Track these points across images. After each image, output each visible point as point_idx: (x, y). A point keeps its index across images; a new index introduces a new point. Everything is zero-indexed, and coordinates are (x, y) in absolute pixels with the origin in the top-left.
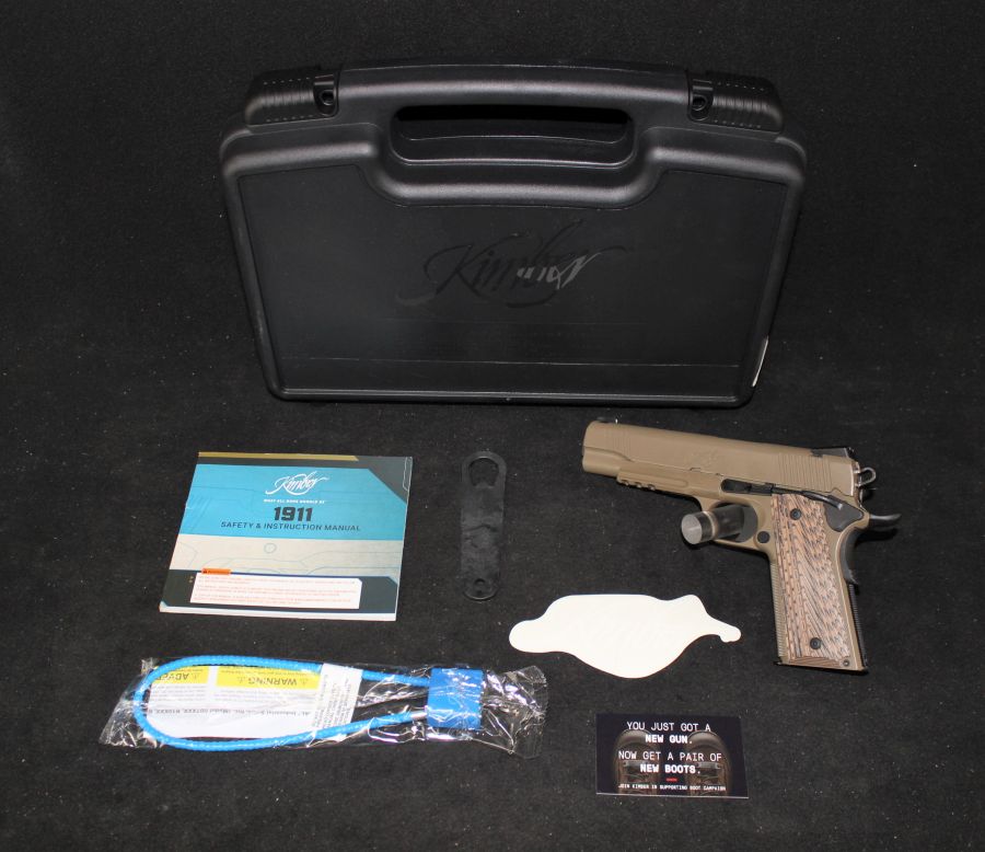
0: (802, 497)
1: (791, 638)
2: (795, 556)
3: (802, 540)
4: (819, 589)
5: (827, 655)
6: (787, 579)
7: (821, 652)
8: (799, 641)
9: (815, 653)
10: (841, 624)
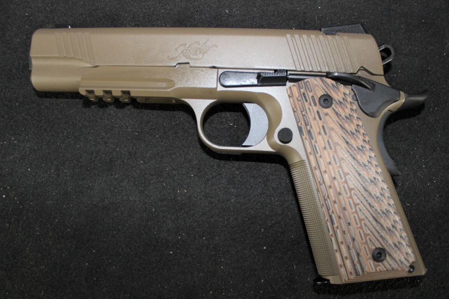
0: (329, 81)
1: (345, 254)
2: (335, 151)
3: (340, 132)
4: (371, 188)
5: (395, 266)
6: (328, 181)
7: (388, 263)
8: (358, 255)
9: (381, 267)
10: (400, 226)
